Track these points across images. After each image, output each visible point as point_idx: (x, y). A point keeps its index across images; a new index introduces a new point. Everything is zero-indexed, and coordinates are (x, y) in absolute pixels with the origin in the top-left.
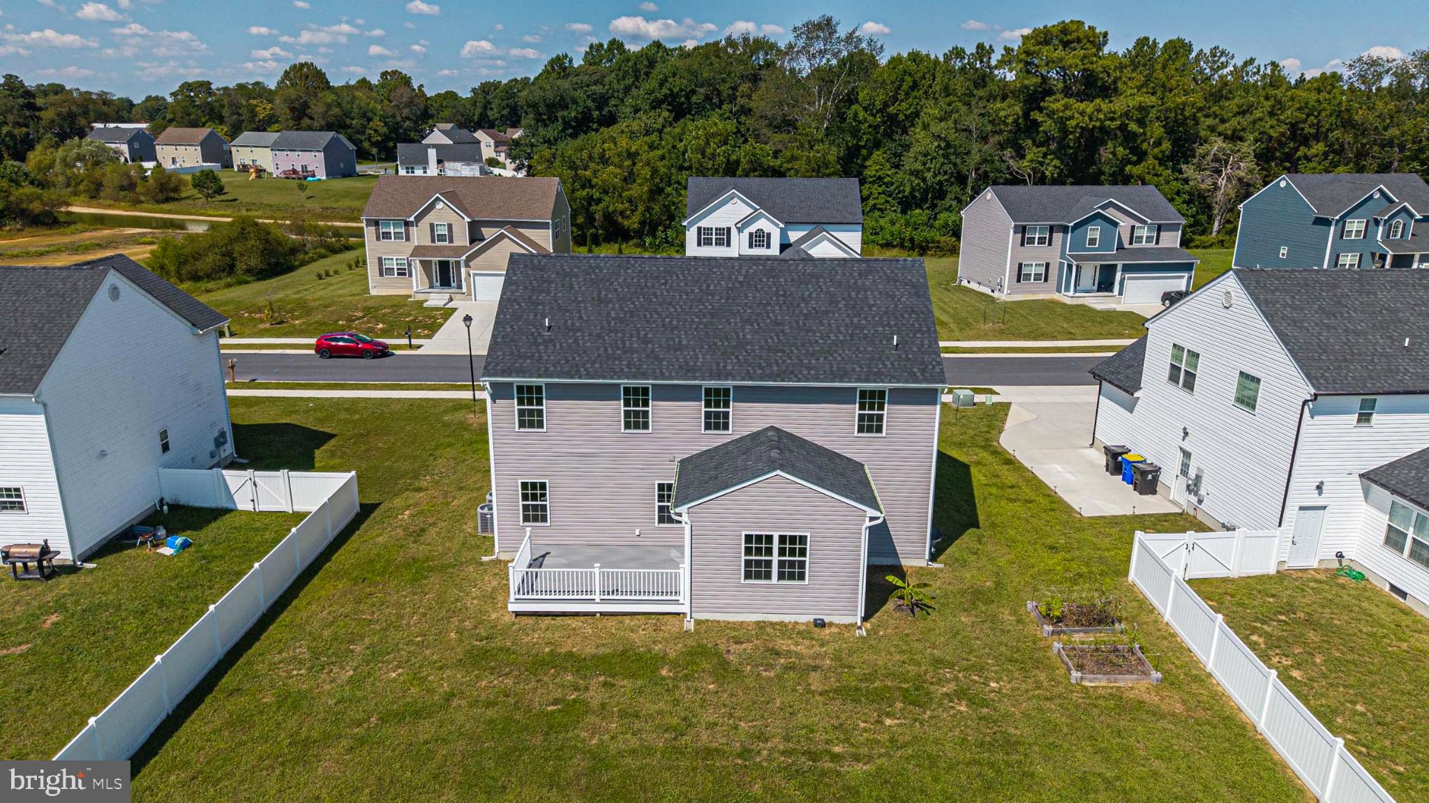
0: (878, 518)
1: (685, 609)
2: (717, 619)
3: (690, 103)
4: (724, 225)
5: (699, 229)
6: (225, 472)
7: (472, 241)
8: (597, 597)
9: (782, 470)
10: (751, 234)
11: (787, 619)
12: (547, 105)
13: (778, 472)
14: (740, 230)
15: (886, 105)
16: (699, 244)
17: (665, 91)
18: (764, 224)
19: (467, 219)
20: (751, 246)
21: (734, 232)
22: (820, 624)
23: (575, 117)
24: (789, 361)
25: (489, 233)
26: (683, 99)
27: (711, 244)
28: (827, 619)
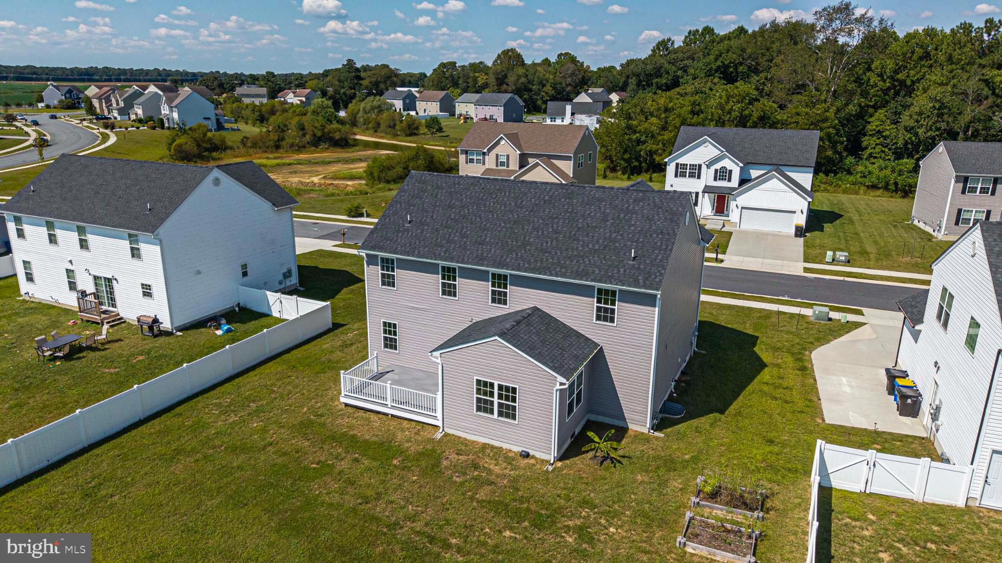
0: (564, 384)
1: (439, 423)
2: (460, 435)
3: (737, 72)
4: (697, 162)
5: (677, 164)
6: (268, 292)
7: (521, 167)
8: (388, 403)
9: (500, 337)
10: (716, 171)
11: (505, 446)
12: (646, 75)
13: (497, 338)
14: (708, 167)
15: (896, 72)
16: (676, 176)
17: (719, 63)
18: (727, 163)
19: (518, 152)
20: (715, 179)
21: (704, 168)
22: (527, 455)
23: (666, 83)
25: (532, 161)
26: (731, 69)
27: (686, 176)
28: (532, 453)
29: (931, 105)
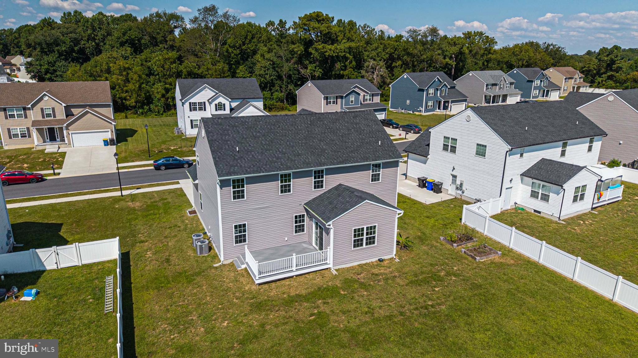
0: (401, 213)
1: (331, 266)
2: (342, 267)
3: (141, 44)
4: (202, 101)
5: (190, 103)
6: (37, 250)
7: (67, 116)
8: (294, 269)
9: (368, 200)
10: (216, 105)
11: (368, 261)
13: (367, 201)
14: (210, 103)
15: (240, 45)
16: (191, 110)
17: (126, 37)
18: (221, 100)
19: (64, 105)
20: (216, 110)
21: (207, 104)
22: (380, 260)
24: (344, 156)
25: (75, 111)
26: (137, 42)
27: (197, 110)
28: (383, 258)
29: (269, 63)
